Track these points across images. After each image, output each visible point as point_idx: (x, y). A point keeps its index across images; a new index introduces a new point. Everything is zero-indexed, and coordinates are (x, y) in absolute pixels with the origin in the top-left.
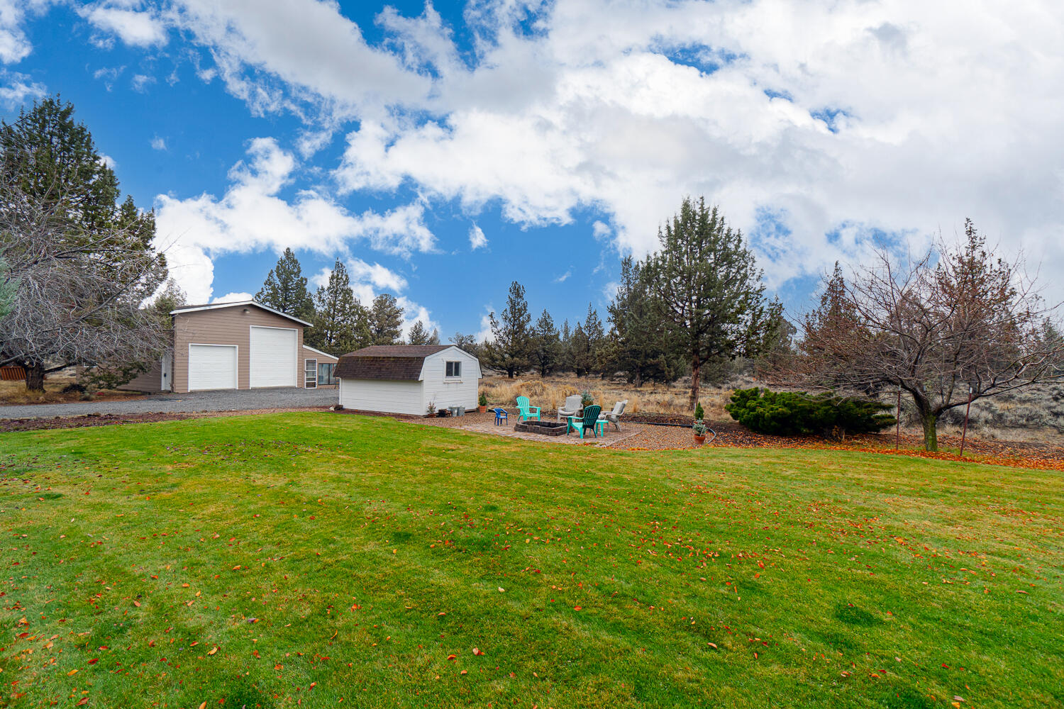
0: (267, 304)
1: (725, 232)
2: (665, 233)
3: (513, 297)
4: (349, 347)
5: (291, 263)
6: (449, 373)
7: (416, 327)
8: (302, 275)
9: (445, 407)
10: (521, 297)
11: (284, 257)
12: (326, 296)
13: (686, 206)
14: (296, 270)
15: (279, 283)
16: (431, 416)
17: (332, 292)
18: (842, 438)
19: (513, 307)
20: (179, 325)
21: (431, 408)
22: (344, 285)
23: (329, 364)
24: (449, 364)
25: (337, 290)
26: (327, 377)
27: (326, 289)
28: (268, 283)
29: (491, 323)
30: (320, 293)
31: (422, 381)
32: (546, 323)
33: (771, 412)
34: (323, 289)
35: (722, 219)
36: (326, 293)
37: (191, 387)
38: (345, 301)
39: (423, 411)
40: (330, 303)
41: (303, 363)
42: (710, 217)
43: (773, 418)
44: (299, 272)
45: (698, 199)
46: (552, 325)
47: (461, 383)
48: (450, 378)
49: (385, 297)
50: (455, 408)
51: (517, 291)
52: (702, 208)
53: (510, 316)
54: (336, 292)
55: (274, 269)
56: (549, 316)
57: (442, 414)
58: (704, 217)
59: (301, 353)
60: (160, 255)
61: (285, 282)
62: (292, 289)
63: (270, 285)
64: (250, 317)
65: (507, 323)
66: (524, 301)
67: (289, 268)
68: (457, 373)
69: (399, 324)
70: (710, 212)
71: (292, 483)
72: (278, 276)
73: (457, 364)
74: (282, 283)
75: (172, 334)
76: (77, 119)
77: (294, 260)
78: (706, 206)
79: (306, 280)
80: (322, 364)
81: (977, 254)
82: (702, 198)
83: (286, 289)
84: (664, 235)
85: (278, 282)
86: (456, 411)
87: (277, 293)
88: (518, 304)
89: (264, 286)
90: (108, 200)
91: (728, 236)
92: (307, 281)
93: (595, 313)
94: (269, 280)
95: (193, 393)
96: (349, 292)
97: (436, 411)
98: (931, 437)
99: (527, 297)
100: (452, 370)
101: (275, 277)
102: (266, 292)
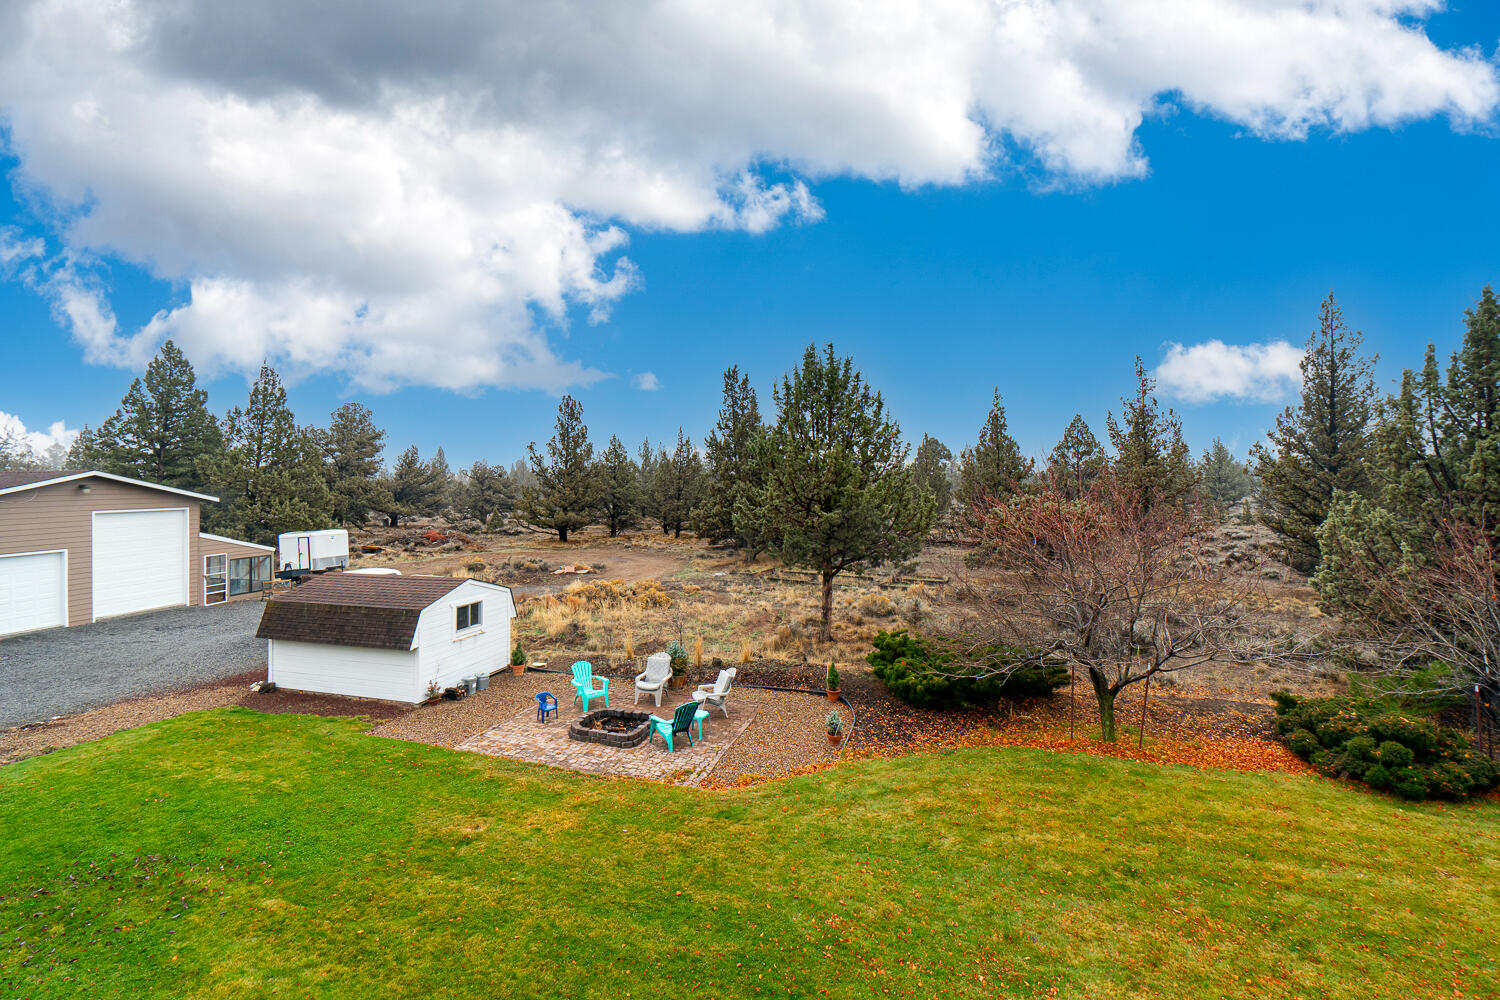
0: (129, 437)
1: (862, 391)
2: (782, 393)
3: (564, 419)
4: (288, 509)
5: (176, 366)
6: (462, 625)
7: (406, 455)
8: (197, 386)
9: (456, 682)
10: (577, 419)
11: (161, 357)
12: (244, 422)
13: (810, 356)
14: (185, 378)
15: (153, 401)
16: (431, 702)
17: (255, 417)
18: (1009, 712)
19: (564, 436)
21: (432, 690)
22: (278, 404)
23: (251, 558)
24: (462, 611)
25: (264, 414)
26: (248, 577)
27: (244, 412)
28: (132, 400)
29: (531, 458)
30: (232, 420)
31: (415, 649)
32: (616, 451)
33: (924, 682)
34: (238, 412)
35: (857, 376)
36: (244, 418)
38: (280, 431)
39: (418, 698)
40: (252, 435)
41: (200, 565)
42: (841, 373)
43: (928, 690)
44: (192, 380)
45: (826, 347)
46: (625, 457)
47: (483, 633)
48: (464, 632)
49: (352, 408)
50: (473, 681)
51: (571, 410)
52: (831, 358)
53: (560, 446)
54: (263, 417)
55: (142, 377)
56: (620, 445)
57: (451, 695)
58: (834, 371)
59: (196, 547)
61: (164, 398)
62: (180, 410)
63: (134, 404)
64: (95, 497)
65: (556, 457)
66: (582, 425)
67: (171, 375)
68: (476, 620)
70: (842, 366)
72: (151, 389)
73: (476, 607)
74: (160, 401)
77: (180, 362)
78: (836, 357)
79: (205, 394)
80: (238, 560)
81: (1148, 402)
82: (831, 346)
83: (166, 410)
84: (781, 396)
85: (150, 398)
86: (474, 685)
87: (149, 416)
88: (573, 429)
89: (121, 406)
91: (865, 396)
92: (207, 396)
93: (687, 442)
94: (131, 396)
96: (287, 416)
97: (441, 693)
98: (1108, 723)
99: (585, 419)
100: (466, 617)
101: (145, 390)
102: (125, 417)
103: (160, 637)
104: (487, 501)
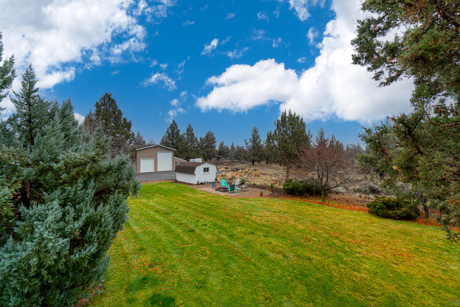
0: (167, 139)
4: (192, 154)
5: (174, 125)
6: (205, 171)
7: (221, 143)
8: (178, 129)
9: (203, 182)
11: (172, 123)
16: (198, 184)
19: (254, 137)
20: (138, 153)
21: (198, 182)
22: (191, 132)
24: (205, 169)
25: (189, 134)
28: (167, 132)
31: (195, 174)
34: (184, 134)
36: (186, 135)
37: (141, 172)
39: (196, 183)
40: (187, 139)
41: (174, 163)
44: (177, 127)
47: (209, 174)
48: (205, 173)
49: (209, 132)
50: (206, 182)
51: (255, 131)
53: (252, 140)
55: (169, 127)
57: (201, 184)
59: (173, 159)
60: (133, 133)
61: (173, 131)
62: (175, 134)
64: (158, 149)
65: (251, 143)
67: (174, 127)
68: (208, 171)
69: (215, 142)
71: (148, 202)
72: (170, 130)
73: (208, 168)
75: (136, 156)
76: (112, 97)
79: (179, 130)
83: (173, 134)
85: (170, 131)
87: (170, 135)
88: (256, 135)
90: (120, 118)
95: (142, 173)
96: (193, 134)
97: (200, 183)
98: (323, 198)
99: (259, 133)
101: (169, 130)
102: (166, 135)
103: (166, 174)
104: (239, 155)
